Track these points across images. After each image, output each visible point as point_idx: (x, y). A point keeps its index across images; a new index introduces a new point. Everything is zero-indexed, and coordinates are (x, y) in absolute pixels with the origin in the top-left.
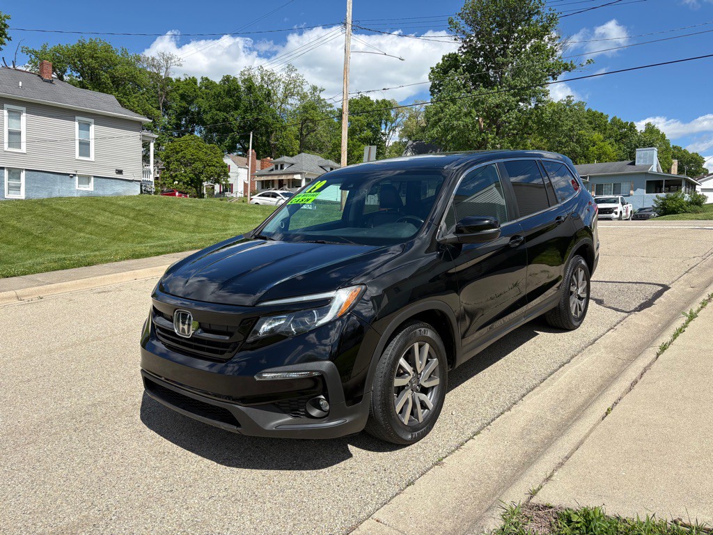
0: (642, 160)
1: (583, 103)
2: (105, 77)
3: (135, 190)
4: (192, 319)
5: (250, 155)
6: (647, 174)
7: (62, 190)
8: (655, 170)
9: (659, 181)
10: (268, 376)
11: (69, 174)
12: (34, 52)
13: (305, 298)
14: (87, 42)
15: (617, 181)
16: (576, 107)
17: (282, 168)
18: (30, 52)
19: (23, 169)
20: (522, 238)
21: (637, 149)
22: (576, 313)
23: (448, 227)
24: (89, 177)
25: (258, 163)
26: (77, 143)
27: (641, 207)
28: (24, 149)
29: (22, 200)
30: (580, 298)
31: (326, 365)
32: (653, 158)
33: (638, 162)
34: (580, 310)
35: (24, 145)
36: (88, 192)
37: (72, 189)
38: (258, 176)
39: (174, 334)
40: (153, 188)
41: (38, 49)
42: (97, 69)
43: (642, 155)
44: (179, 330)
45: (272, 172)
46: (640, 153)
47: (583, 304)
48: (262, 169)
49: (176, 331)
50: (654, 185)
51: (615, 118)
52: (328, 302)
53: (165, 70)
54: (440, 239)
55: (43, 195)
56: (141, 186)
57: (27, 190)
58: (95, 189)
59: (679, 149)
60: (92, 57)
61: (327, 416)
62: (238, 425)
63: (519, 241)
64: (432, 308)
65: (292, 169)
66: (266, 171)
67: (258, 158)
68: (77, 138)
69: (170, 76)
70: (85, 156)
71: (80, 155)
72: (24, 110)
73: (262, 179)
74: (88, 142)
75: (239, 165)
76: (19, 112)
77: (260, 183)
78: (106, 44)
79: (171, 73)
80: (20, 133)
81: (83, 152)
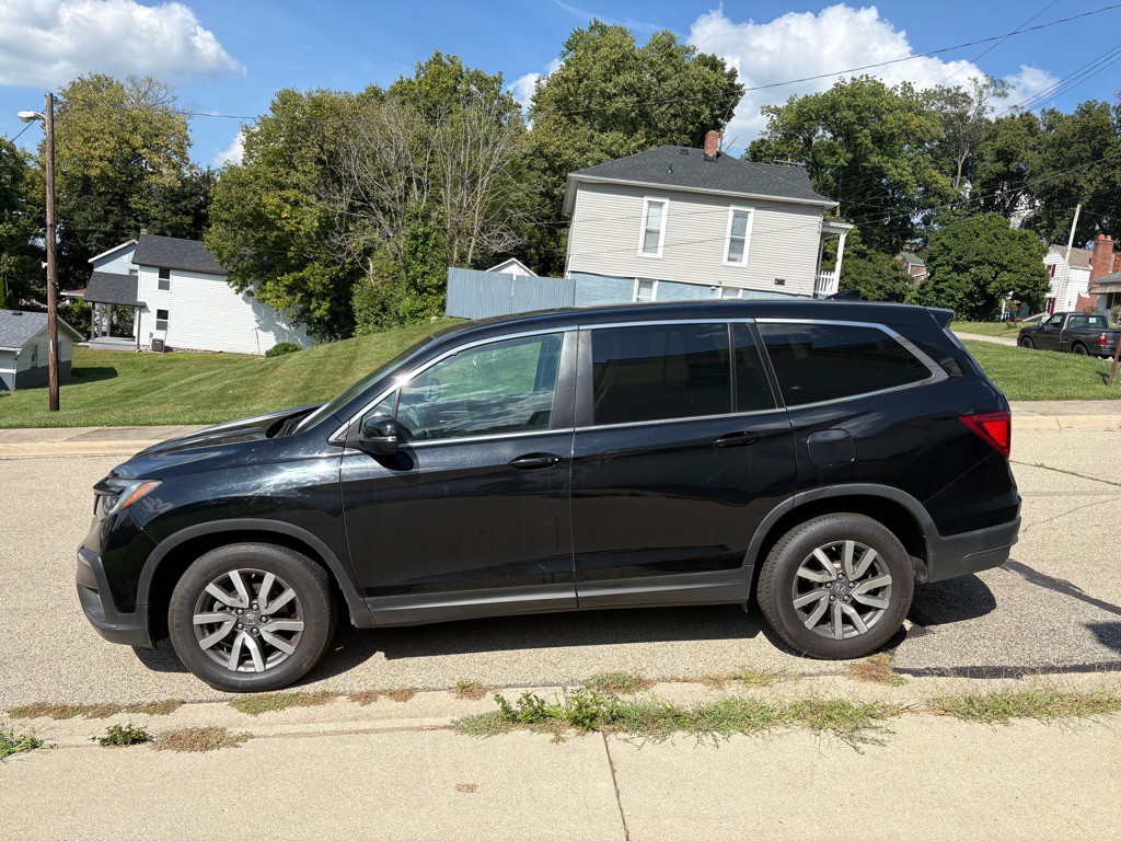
11: (711, 286)
12: (777, 111)
14: (849, 81)
18: (772, 111)
19: (656, 280)
24: (737, 290)
26: (728, 242)
28: (660, 254)
30: (856, 606)
35: (660, 250)
38: (1102, 284)
41: (782, 104)
48: (1115, 271)
53: (976, 105)
54: (334, 440)
60: (849, 106)
68: (728, 235)
69: (985, 116)
70: (735, 260)
71: (729, 259)
72: (667, 201)
73: (1109, 290)
74: (743, 241)
75: (1073, 263)
76: (661, 205)
77: (1105, 299)
78: (875, 82)
79: (988, 109)
80: (658, 233)
81: (734, 256)
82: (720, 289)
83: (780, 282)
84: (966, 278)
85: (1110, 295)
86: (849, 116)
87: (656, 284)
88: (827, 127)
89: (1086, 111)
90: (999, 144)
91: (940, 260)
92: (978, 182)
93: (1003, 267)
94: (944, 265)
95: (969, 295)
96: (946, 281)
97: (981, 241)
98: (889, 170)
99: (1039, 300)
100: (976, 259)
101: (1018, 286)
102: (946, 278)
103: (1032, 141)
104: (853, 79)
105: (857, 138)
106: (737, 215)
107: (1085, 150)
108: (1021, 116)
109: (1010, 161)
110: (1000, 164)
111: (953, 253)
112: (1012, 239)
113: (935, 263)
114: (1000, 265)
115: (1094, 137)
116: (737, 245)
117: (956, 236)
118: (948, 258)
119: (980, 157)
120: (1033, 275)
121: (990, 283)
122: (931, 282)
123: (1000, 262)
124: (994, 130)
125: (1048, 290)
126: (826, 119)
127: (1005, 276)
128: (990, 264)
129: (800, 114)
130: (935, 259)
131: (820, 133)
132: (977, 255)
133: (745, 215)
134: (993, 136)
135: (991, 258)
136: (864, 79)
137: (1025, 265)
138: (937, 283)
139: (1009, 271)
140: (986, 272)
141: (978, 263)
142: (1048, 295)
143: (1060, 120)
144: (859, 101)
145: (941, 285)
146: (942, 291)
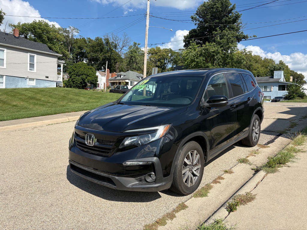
0: (277, 76)
1: (251, 51)
2: (45, 37)
3: (54, 85)
4: (94, 137)
5: (106, 71)
6: (278, 82)
7: (22, 85)
8: (282, 80)
9: (284, 85)
10: (129, 163)
11: (25, 78)
12: (14, 26)
13: (145, 129)
15: (265, 85)
16: (248, 53)
17: (120, 77)
18: (12, 26)
19: (4, 75)
20: (235, 106)
21: (274, 71)
22: (255, 140)
23: (205, 100)
24: (33, 79)
25: (110, 74)
26: (29, 64)
27: (276, 96)
28: (5, 67)
29: (4, 89)
30: (256, 133)
31: (155, 159)
32: (281, 75)
33: (275, 77)
34: (256, 138)
35: (5, 65)
36: (33, 86)
37: (26, 84)
38: (110, 80)
39: (85, 144)
40: (62, 85)
42: (42, 33)
43: (277, 74)
44: (88, 142)
45: (116, 79)
46: (276, 73)
47: (257, 135)
48: (112, 77)
49: (86, 143)
50: (282, 87)
51: (265, 58)
52: (155, 131)
53: (71, 34)
54: (202, 105)
55: (13, 87)
56: (57, 84)
57: (6, 84)
58: (36, 84)
59: (293, 72)
60: (39, 28)
61: (155, 181)
62: (115, 185)
63: (233, 107)
64: (198, 135)
65: (125, 78)
66: (113, 78)
67: (110, 73)
68: (29, 62)
69: (73, 37)
70: (32, 70)
71: (30, 70)
72: (6, 50)
73: (112, 81)
74: (34, 64)
75: (102, 75)
76: (3, 51)
77: (111, 83)
78: (46, 23)
79: (74, 36)
80: (3, 60)
81: (31, 69)
82: (28, 79)
83: (47, 77)
84: (80, 78)
85: (112, 83)
86: (40, 31)
87: (4, 77)
88: (32, 33)
89: (97, 39)
90: (78, 45)
91: (72, 73)
92: (74, 54)
93: (88, 76)
94: (73, 75)
95: (81, 83)
96: (75, 79)
97: (82, 69)
98: (53, 48)
99: (96, 84)
100: (81, 73)
101: (92, 80)
102: (75, 78)
103: (86, 45)
104: (39, 21)
105: (43, 38)
106: (31, 56)
107: (99, 48)
108: (82, 38)
109: (82, 49)
110: (79, 50)
111: (76, 72)
112: (89, 69)
113: (71, 74)
114: (87, 75)
115: (100, 46)
116: (32, 65)
117: (76, 67)
118: (74, 73)
119: (74, 47)
120: (95, 78)
121: (85, 80)
122: (71, 79)
123: (87, 74)
124: (76, 41)
125: (98, 81)
126: (32, 31)
127: (89, 78)
128: (85, 75)
129: (23, 28)
130: (71, 73)
131: (29, 35)
132: (82, 72)
133: (33, 57)
134: (76, 43)
135: (85, 73)
136: (42, 21)
137: (93, 75)
138: (72, 79)
139: (90, 77)
140: (84, 77)
141: (82, 74)
142: (98, 83)
143: (91, 40)
144: (42, 27)
145: (74, 80)
146: (74, 81)
